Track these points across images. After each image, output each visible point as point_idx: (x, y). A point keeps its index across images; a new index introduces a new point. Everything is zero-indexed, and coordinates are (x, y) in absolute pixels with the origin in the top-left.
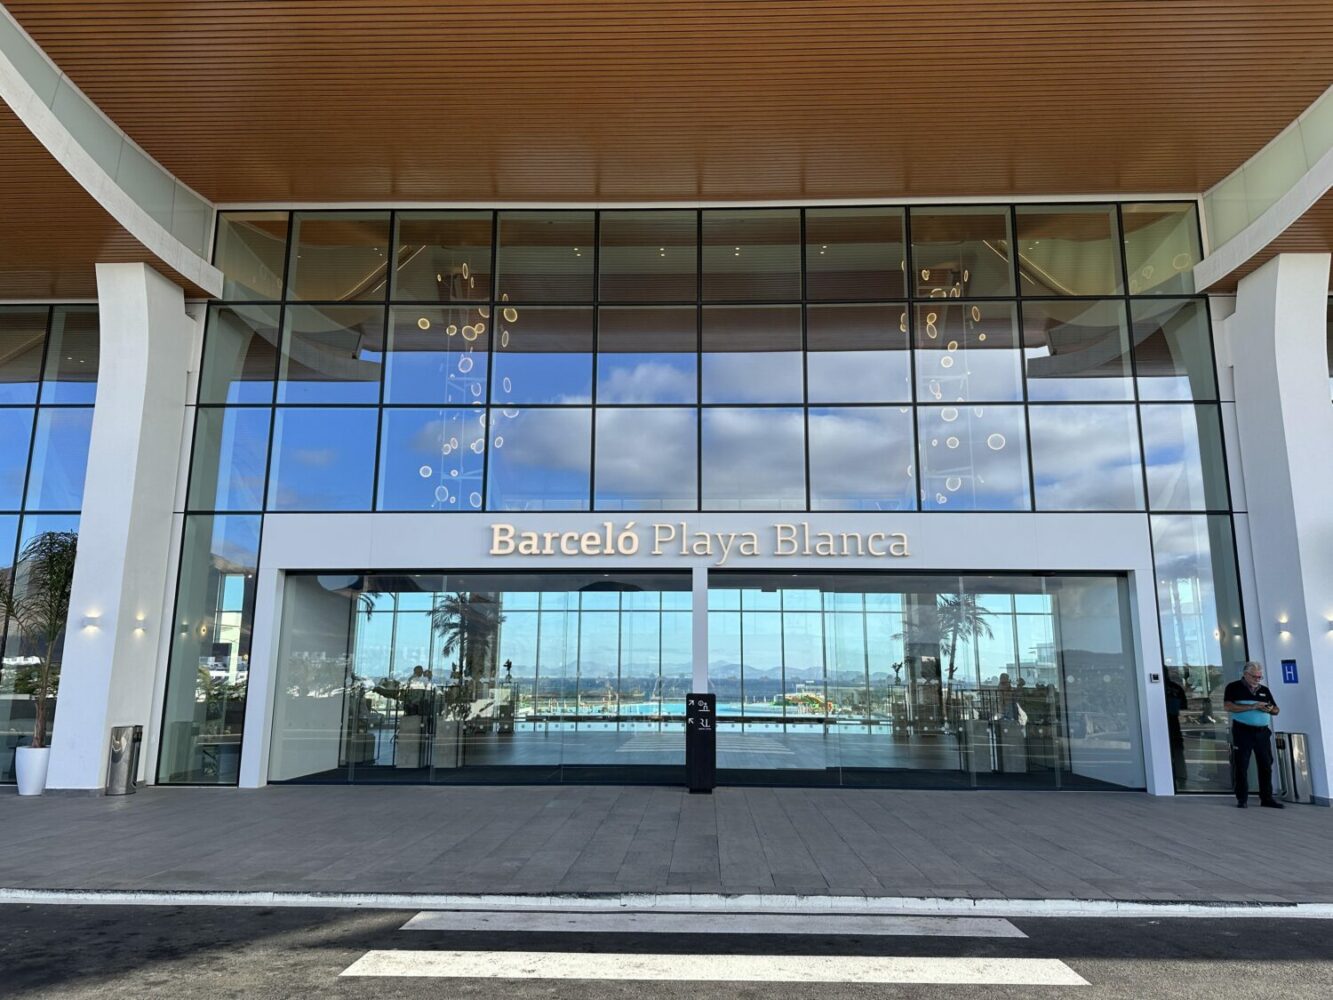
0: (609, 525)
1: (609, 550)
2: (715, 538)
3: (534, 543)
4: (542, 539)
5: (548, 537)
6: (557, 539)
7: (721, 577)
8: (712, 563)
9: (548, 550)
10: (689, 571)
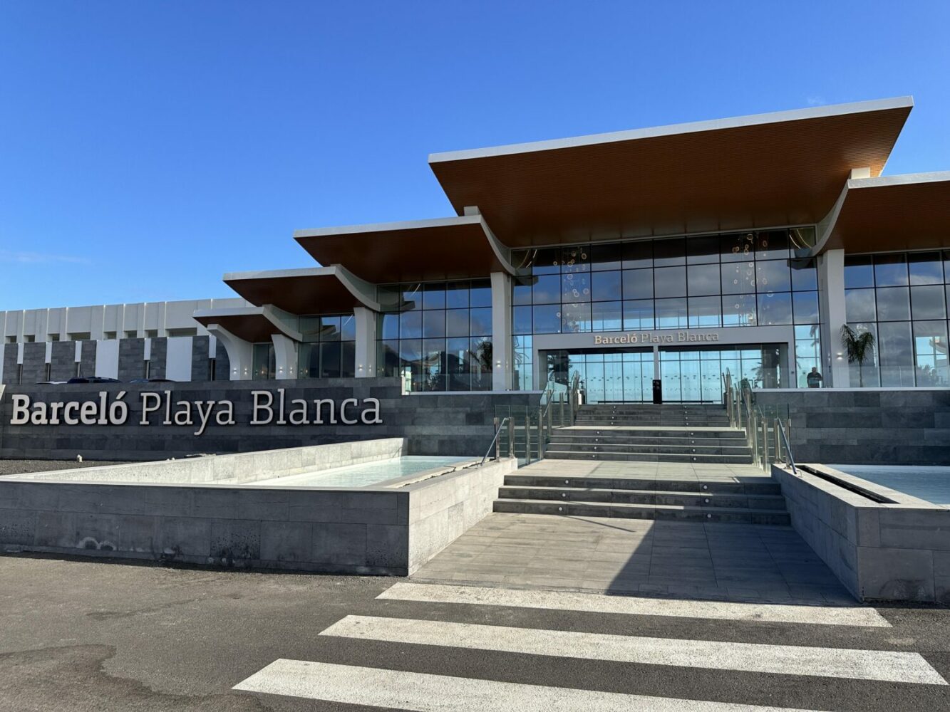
0: (628, 335)
1: (629, 342)
2: (660, 338)
3: (607, 340)
4: (609, 339)
5: (611, 339)
6: (613, 339)
7: (661, 348)
8: (659, 344)
9: (611, 342)
10: (652, 347)
